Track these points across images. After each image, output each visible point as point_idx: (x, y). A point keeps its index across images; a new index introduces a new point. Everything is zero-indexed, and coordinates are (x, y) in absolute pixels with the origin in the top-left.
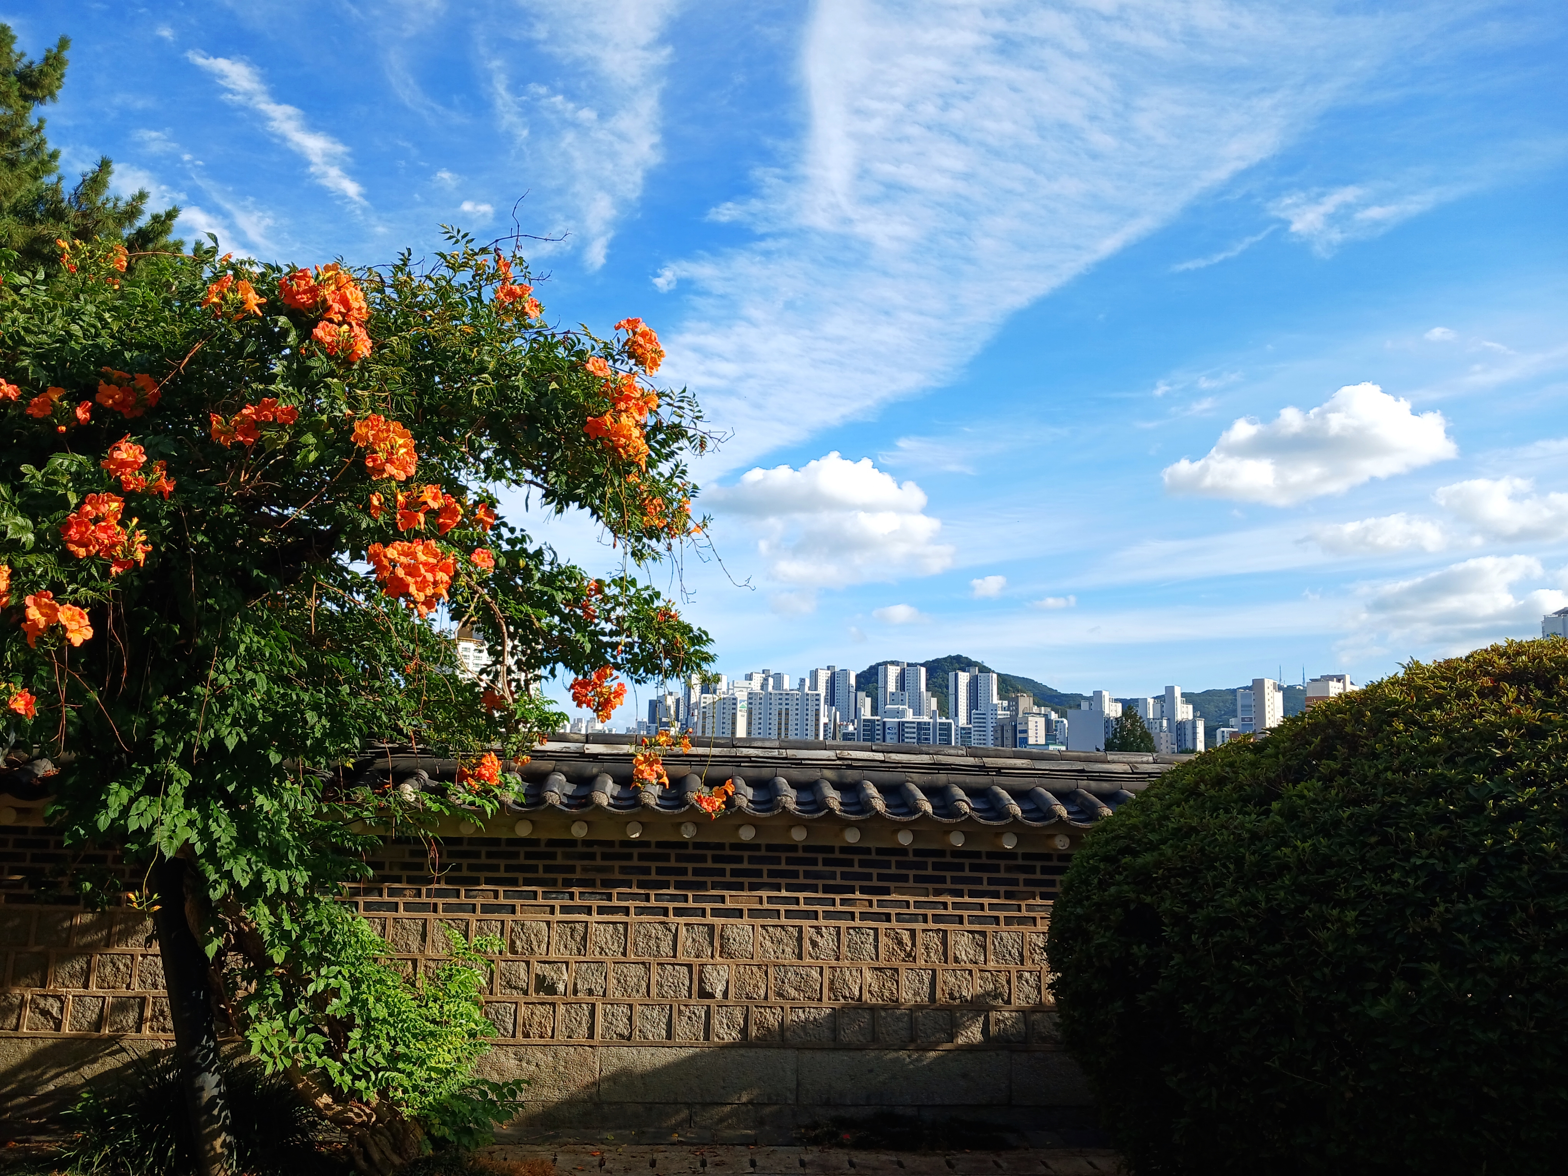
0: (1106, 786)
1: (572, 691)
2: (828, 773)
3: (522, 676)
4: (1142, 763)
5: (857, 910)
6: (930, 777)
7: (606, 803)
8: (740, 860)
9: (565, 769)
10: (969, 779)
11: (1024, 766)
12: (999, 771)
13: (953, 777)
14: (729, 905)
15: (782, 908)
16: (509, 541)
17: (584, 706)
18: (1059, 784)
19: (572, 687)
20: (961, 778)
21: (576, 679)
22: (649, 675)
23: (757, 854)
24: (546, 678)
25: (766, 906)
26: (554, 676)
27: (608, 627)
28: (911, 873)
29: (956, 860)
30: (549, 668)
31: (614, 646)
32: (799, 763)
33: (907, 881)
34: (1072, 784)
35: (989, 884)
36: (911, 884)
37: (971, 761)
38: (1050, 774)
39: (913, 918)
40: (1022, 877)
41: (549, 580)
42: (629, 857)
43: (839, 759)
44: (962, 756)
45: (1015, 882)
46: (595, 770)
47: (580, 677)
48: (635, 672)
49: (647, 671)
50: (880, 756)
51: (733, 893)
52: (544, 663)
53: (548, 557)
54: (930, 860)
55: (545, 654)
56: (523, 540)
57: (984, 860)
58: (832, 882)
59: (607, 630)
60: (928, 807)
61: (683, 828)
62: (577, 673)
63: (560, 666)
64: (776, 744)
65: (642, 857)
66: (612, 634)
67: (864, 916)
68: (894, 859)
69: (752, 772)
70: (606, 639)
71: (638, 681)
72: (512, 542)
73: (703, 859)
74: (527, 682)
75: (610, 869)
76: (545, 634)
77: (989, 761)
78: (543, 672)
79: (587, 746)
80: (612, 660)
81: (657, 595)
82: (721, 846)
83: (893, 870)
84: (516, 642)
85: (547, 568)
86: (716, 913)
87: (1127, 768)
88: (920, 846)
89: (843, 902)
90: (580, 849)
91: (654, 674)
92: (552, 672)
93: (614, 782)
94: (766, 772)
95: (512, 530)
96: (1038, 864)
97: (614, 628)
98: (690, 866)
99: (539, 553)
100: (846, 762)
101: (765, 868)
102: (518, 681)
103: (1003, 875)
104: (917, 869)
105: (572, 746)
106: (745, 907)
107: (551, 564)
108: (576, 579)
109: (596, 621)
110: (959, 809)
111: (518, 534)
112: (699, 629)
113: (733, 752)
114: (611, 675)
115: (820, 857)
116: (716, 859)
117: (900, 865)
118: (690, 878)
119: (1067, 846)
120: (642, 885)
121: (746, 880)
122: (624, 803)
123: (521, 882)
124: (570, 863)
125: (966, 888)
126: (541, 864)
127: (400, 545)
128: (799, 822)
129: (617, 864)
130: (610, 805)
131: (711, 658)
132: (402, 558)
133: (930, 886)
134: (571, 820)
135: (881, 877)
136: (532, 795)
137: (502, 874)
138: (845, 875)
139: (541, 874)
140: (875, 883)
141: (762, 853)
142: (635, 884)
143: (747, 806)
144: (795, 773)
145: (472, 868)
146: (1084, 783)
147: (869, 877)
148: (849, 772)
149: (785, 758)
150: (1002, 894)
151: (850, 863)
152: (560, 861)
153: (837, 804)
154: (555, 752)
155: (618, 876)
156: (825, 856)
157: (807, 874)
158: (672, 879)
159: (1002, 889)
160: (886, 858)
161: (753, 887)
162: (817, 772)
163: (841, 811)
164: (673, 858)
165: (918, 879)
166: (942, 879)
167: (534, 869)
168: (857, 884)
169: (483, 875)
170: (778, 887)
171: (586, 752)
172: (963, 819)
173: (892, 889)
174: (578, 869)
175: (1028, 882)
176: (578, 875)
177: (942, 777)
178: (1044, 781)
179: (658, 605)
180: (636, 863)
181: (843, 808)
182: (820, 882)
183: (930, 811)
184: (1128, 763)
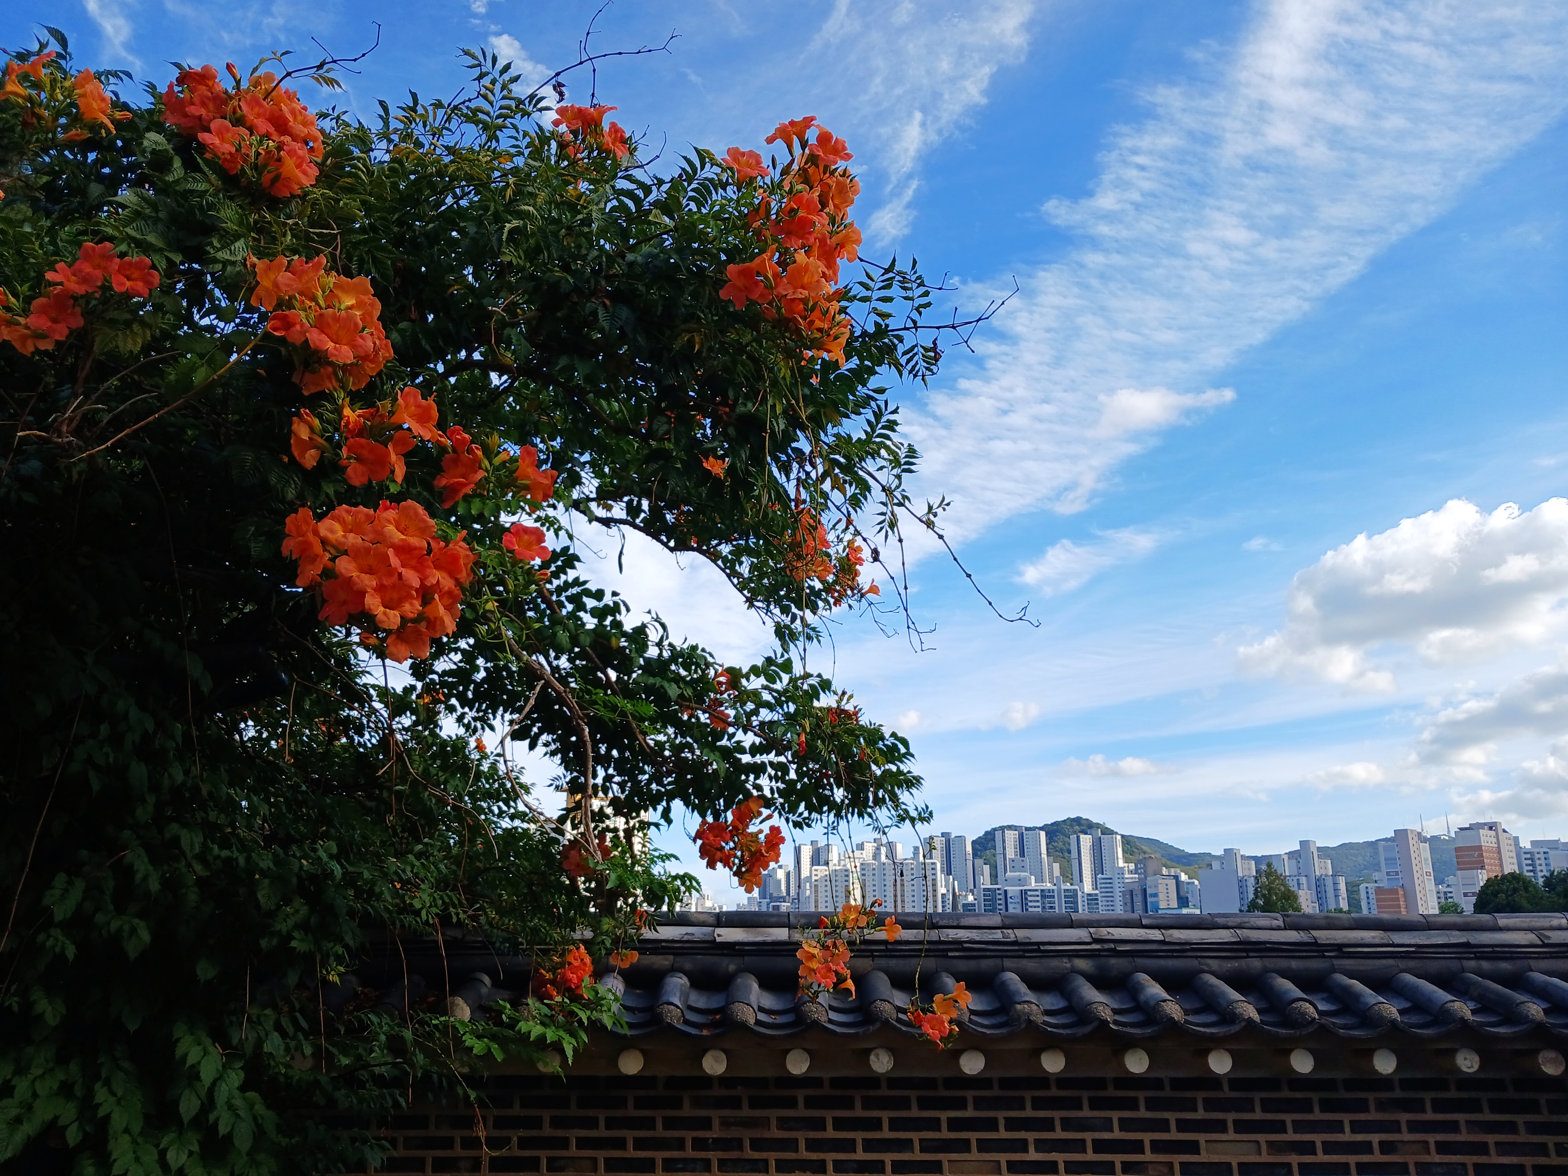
0: (1505, 966)
1: (699, 842)
2: (1082, 964)
3: (620, 823)
4: (1552, 928)
6: (1237, 964)
7: (752, 1021)
8: (961, 1104)
9: (688, 966)
10: (1294, 964)
11: (1377, 941)
12: (1339, 948)
13: (1270, 963)
16: (594, 612)
17: (719, 865)
18: (1433, 966)
19: (699, 835)
20: (1283, 963)
21: (704, 822)
22: (814, 815)
23: (987, 1093)
24: (657, 825)
26: (669, 821)
27: (749, 739)
28: (1230, 1117)
29: (1298, 1095)
30: (660, 808)
31: (758, 770)
32: (1035, 950)
33: (1224, 1130)
34: (1454, 965)
35: (1353, 1131)
36: (1231, 1135)
37: (1292, 936)
38: (1420, 952)
40: (1404, 1117)
41: (657, 668)
42: (791, 1103)
43: (1096, 941)
44: (1278, 928)
45: (1395, 1127)
46: (732, 968)
47: (710, 819)
48: (793, 809)
49: (810, 808)
50: (1156, 935)
51: (954, 1156)
52: (654, 800)
53: (653, 635)
54: (1258, 1096)
55: (654, 786)
56: (614, 609)
57: (1343, 1094)
58: (1106, 1136)
59: (747, 745)
60: (1250, 1011)
61: (872, 1058)
62: (703, 815)
63: (677, 805)
64: (996, 920)
65: (810, 1103)
66: (755, 750)
68: (1200, 1095)
69: (963, 966)
70: (746, 758)
71: (797, 825)
72: (600, 613)
73: (905, 1104)
74: (629, 833)
75: (764, 1123)
76: (653, 755)
77: (1324, 936)
78: (651, 815)
79: (718, 931)
80: (755, 793)
81: (826, 685)
82: (931, 1083)
83: (1200, 1114)
84: (611, 771)
85: (653, 652)
87: (1531, 938)
88: (1240, 1075)
89: (1128, 1168)
90: (718, 1092)
91: (821, 813)
92: (666, 815)
93: (761, 986)
94: (986, 964)
95: (599, 595)
96: (1428, 1096)
97: (758, 740)
98: (885, 1116)
99: (641, 630)
100: (1106, 946)
101: (1001, 1116)
102: (615, 830)
103: (1373, 1115)
104: (1238, 1110)
105: (698, 932)
107: (659, 644)
108: (698, 665)
109: (731, 730)
110: (1303, 1014)
111: (608, 600)
112: (893, 735)
113: (934, 935)
114: (760, 814)
115: (1085, 1095)
116: (924, 1104)
117: (1210, 1104)
118: (886, 1133)
119: (1476, 1067)
120: (812, 1145)
121: (973, 1136)
122: (780, 1020)
123: (630, 1144)
124: (703, 1113)
125: (1318, 1139)
126: (659, 1115)
127: (348, 512)
128: (1051, 1042)
129: (774, 1114)
130: (758, 1022)
131: (912, 782)
132: (353, 539)
133: (1262, 1138)
134: (701, 1047)
135: (1183, 1126)
136: (641, 1010)
137: (602, 1132)
138: (1125, 1124)
139: (660, 1132)
140: (1174, 1135)
141: (996, 1092)
142: (802, 1145)
143: (970, 1020)
144: (1031, 965)
145: (556, 1123)
146: (1472, 964)
147: (1164, 1126)
148: (1113, 961)
149: (1015, 943)
150: (1376, 1146)
151: (1132, 1105)
152: (687, 1111)
153: (1108, 1012)
154: (673, 941)
155: (776, 1133)
156: (1093, 1093)
157: (1067, 1124)
158: (859, 1136)
159: (1375, 1138)
160: (1188, 1094)
161: (984, 1146)
162: (1065, 964)
163: (1116, 1022)
164: (858, 1104)
165: (1241, 1127)
166: (1280, 1127)
167: (650, 1124)
168: (1147, 1137)
169: (573, 1134)
170: (1022, 1146)
171: (718, 940)
172: (1311, 1029)
173: (1203, 1145)
174: (716, 1123)
175: (1414, 1127)
176: (715, 1133)
177: (1256, 964)
178: (1412, 964)
179: (826, 701)
180: (802, 1111)
181: (1117, 1018)
182: (1089, 1136)
183: (1256, 1017)
184: (1531, 930)
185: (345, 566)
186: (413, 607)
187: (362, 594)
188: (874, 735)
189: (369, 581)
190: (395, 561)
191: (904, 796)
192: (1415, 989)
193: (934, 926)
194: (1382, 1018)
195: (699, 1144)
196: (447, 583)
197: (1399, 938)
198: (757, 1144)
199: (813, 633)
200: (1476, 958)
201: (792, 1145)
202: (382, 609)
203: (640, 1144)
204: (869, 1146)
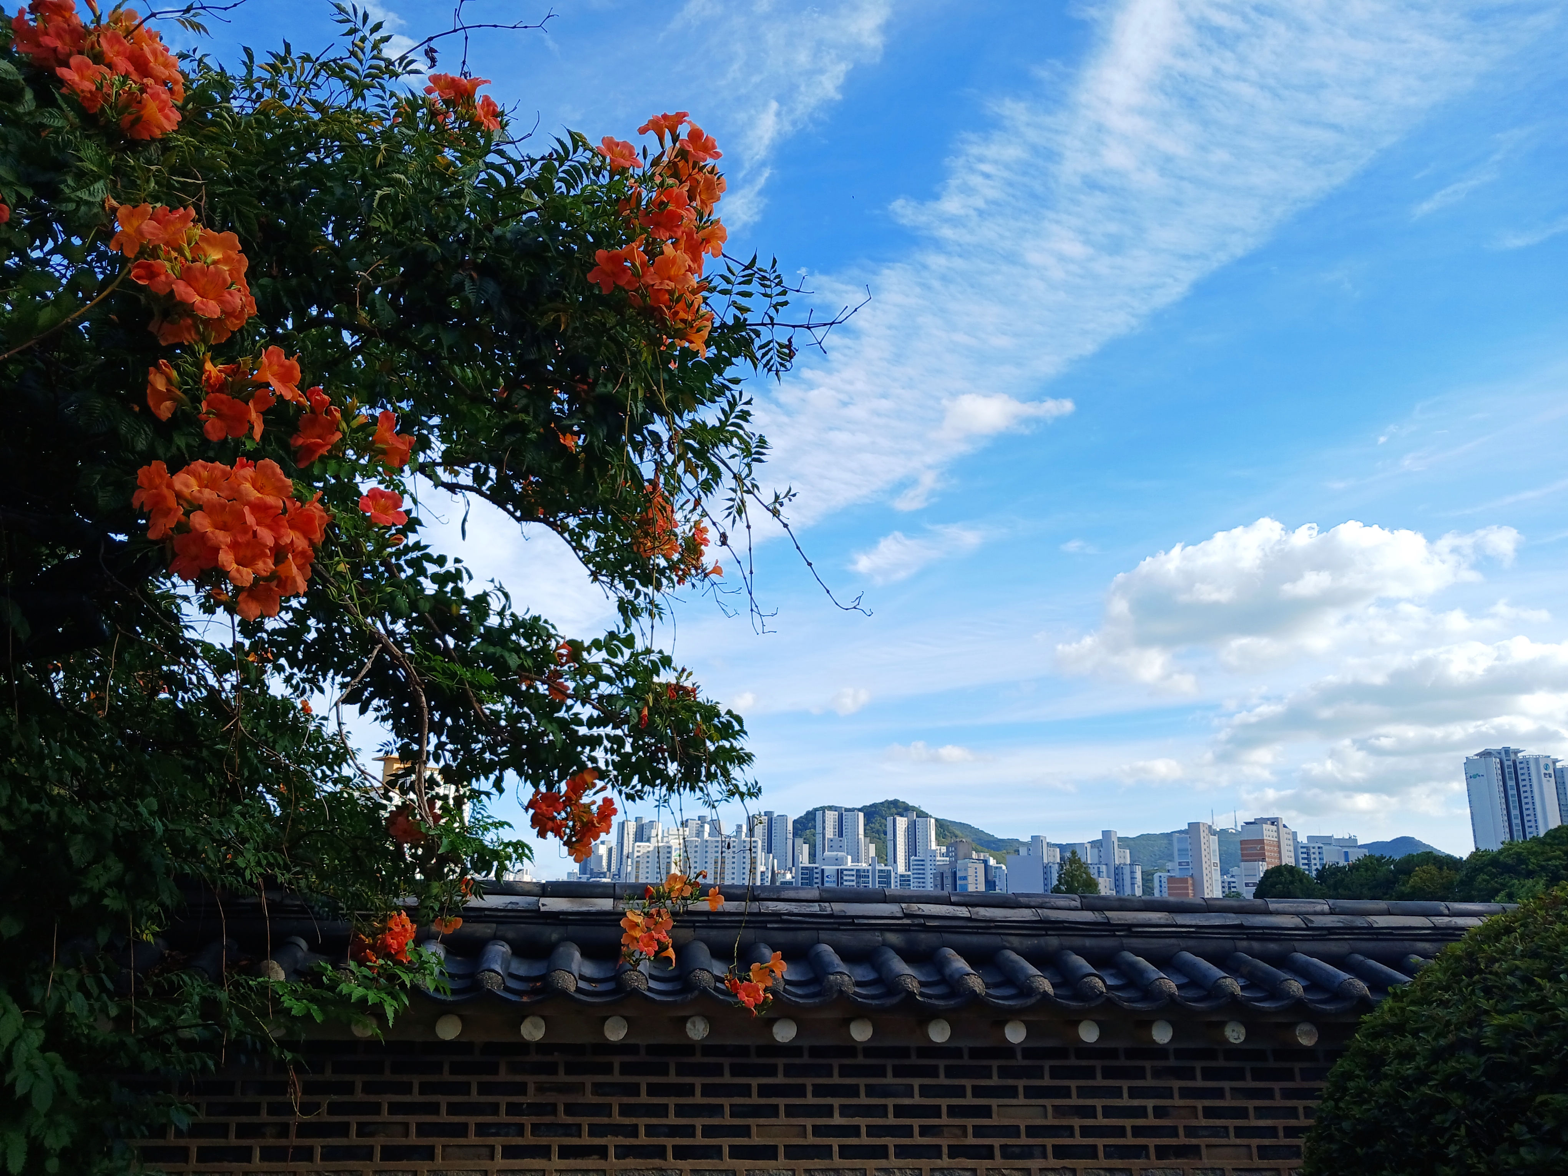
0: (1273, 946)
1: (531, 811)
2: (892, 938)
3: (450, 791)
4: (1316, 913)
5: (944, 1142)
6: (1036, 941)
7: (573, 989)
8: (772, 1071)
9: (510, 935)
10: (1088, 942)
11: (1163, 922)
12: (1128, 928)
13: (1067, 941)
14: (756, 1140)
15: (835, 1143)
16: (435, 578)
17: (550, 835)
18: (1211, 946)
19: (531, 804)
20: (1078, 942)
21: (537, 792)
22: (647, 788)
23: (797, 1061)
24: (488, 794)
25: (811, 1140)
26: (501, 790)
27: (586, 712)
28: (1021, 1083)
29: (1084, 1063)
30: (492, 777)
31: (594, 742)
32: (850, 923)
33: (1015, 1095)
34: (1228, 945)
35: (1131, 1097)
36: (1021, 1100)
37: (1088, 916)
38: (1199, 932)
39: (1026, 1152)
40: (1176, 1084)
41: (498, 636)
42: (607, 1069)
43: (907, 916)
44: (1075, 909)
45: (1167, 1093)
46: (555, 937)
47: (543, 789)
48: (626, 782)
49: (643, 781)
50: (963, 912)
51: (762, 1121)
52: (487, 769)
53: (495, 604)
54: (1047, 1064)
55: (487, 755)
56: (456, 576)
57: (1123, 1062)
58: (907, 1101)
59: (584, 717)
60: (1046, 985)
61: (689, 1025)
62: (536, 785)
63: (510, 775)
64: (814, 894)
65: (626, 1069)
66: (592, 722)
67: (955, 1152)
68: (995, 1064)
69: (781, 937)
70: (583, 731)
71: (630, 797)
72: (441, 580)
73: (717, 1070)
74: (459, 801)
75: (579, 1088)
76: (489, 724)
77: (1115, 916)
78: (485, 784)
79: (543, 900)
80: (590, 765)
81: (666, 661)
82: (743, 1051)
83: (995, 1081)
84: (444, 738)
85: (493, 621)
86: (737, 1152)
87: (1296, 921)
88: (1034, 1044)
89: (925, 1131)
90: (535, 1058)
91: (653, 786)
92: (498, 785)
93: (582, 955)
94: (803, 936)
95: (441, 560)
96: (1198, 1065)
98: (698, 1082)
99: (482, 599)
100: (916, 921)
101: (809, 1082)
102: (445, 798)
103: (1149, 1082)
104: (1029, 1077)
105: (522, 901)
106: (780, 1142)
107: (501, 614)
108: (539, 636)
109: (569, 702)
110: (1093, 988)
111: (450, 566)
112: (729, 712)
113: (754, 907)
114: (594, 785)
115: (889, 1063)
116: (736, 1071)
117: (1004, 1072)
118: (699, 1099)
119: (1242, 1038)
120: (626, 1111)
121: (781, 1102)
122: (600, 988)
123: (444, 1109)
124: (518, 1078)
125: (1098, 1103)
126: (474, 1080)
127: (205, 468)
128: (860, 1013)
129: (589, 1080)
130: (579, 990)
131: (744, 759)
132: (208, 495)
133: (1048, 1102)
134: (520, 1014)
135: (978, 1092)
136: (461, 977)
137: (416, 1097)
138: (925, 1091)
139: (474, 1097)
140: (969, 1100)
141: (806, 1060)
142: (616, 1110)
143: (785, 990)
144: (845, 938)
145: (368, 1088)
146: (1244, 944)
147: (960, 1092)
148: (923, 936)
149: (831, 916)
150: (1150, 1111)
151: (933, 1072)
152: (503, 1076)
153: (915, 984)
154: (496, 910)
155: (590, 1098)
156: (897, 1062)
157: (871, 1091)
158: (671, 1102)
159: (1150, 1103)
160: (985, 1062)
161: (791, 1111)
162: (877, 937)
163: (922, 994)
164: (672, 1071)
165: (1030, 1092)
166: (1065, 1092)
167: (464, 1089)
168: (943, 1103)
169: (385, 1100)
170: (828, 1111)
171: (542, 909)
172: (1099, 1002)
173: (995, 1108)
174: (531, 1089)
175: (1186, 1093)
176: (531, 1098)
177: (1053, 942)
178: (1191, 943)
179: (665, 677)
180: (617, 1077)
181: (923, 990)
182: (890, 1102)
183: (1050, 990)
184: (1297, 914)
185: (200, 521)
186: (266, 566)
187: (216, 550)
188: (711, 712)
189: (223, 538)
190: (250, 519)
191: (735, 772)
192: (1194, 965)
193: (755, 899)
194: (1162, 992)
195: (513, 1109)
196: (301, 543)
197: (1181, 919)
198: (570, 1109)
199: (654, 610)
200: (1248, 939)
201: (605, 1110)
202: (235, 566)
203: (453, 1109)
204: (681, 1110)
